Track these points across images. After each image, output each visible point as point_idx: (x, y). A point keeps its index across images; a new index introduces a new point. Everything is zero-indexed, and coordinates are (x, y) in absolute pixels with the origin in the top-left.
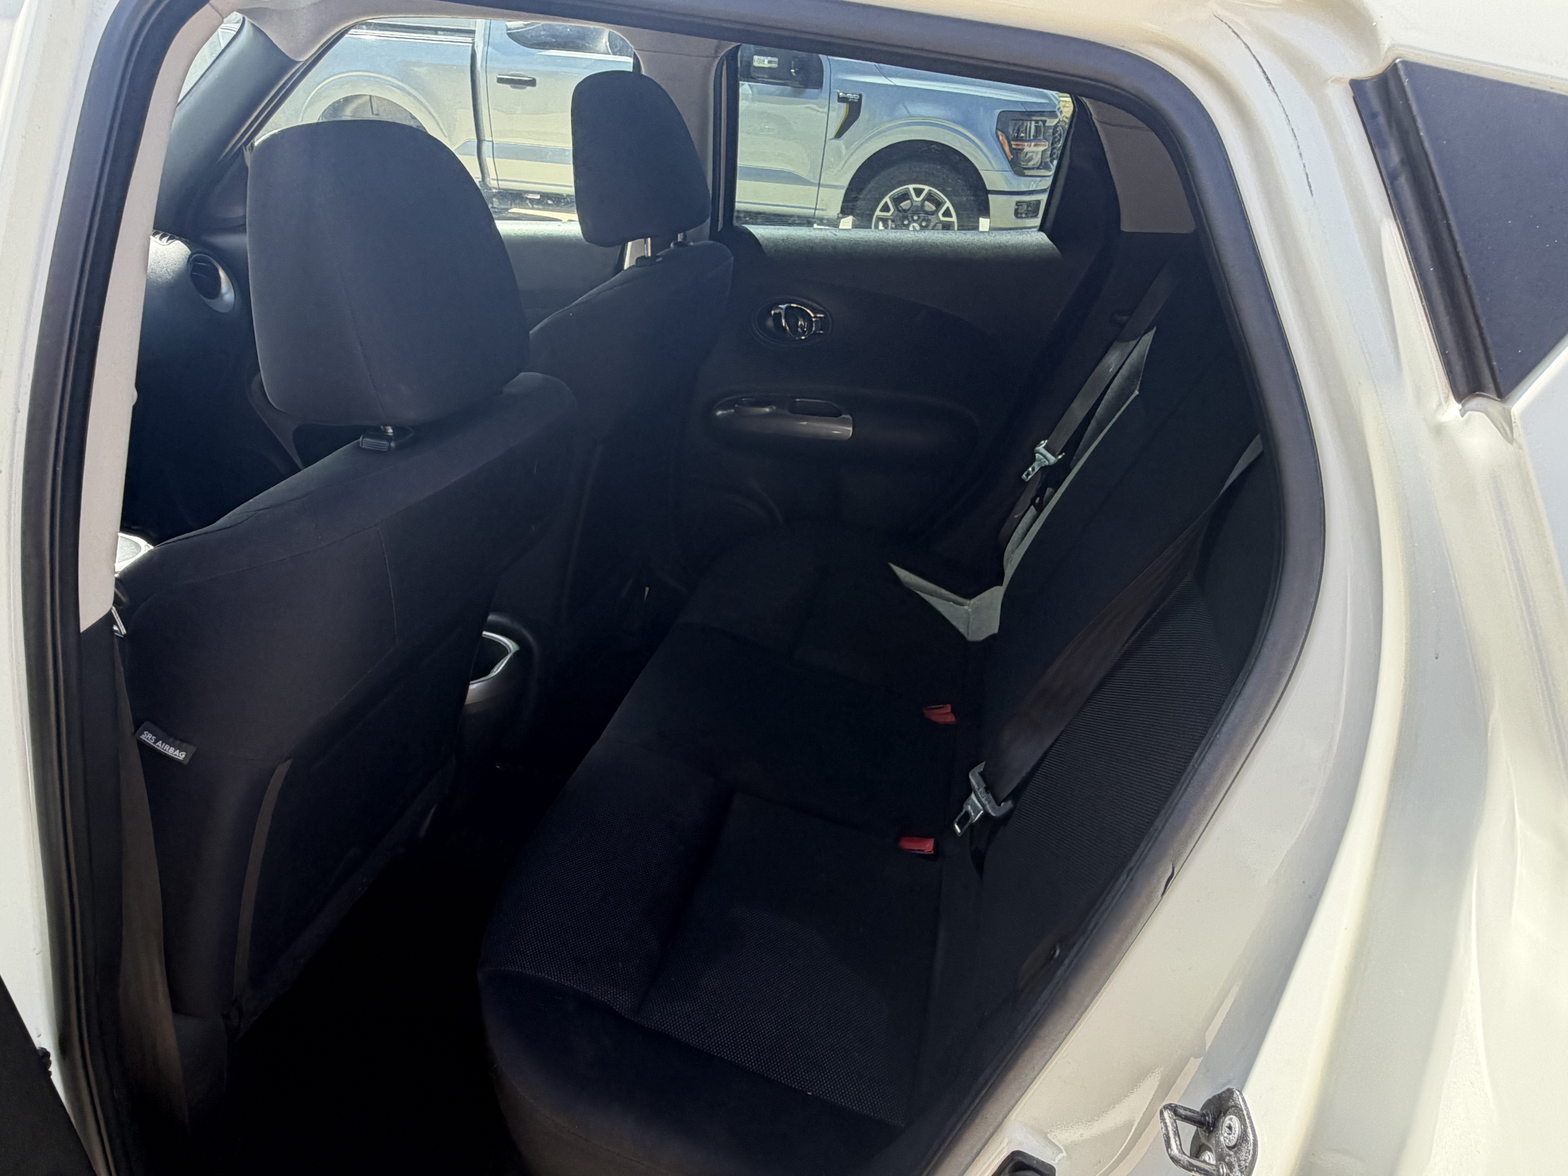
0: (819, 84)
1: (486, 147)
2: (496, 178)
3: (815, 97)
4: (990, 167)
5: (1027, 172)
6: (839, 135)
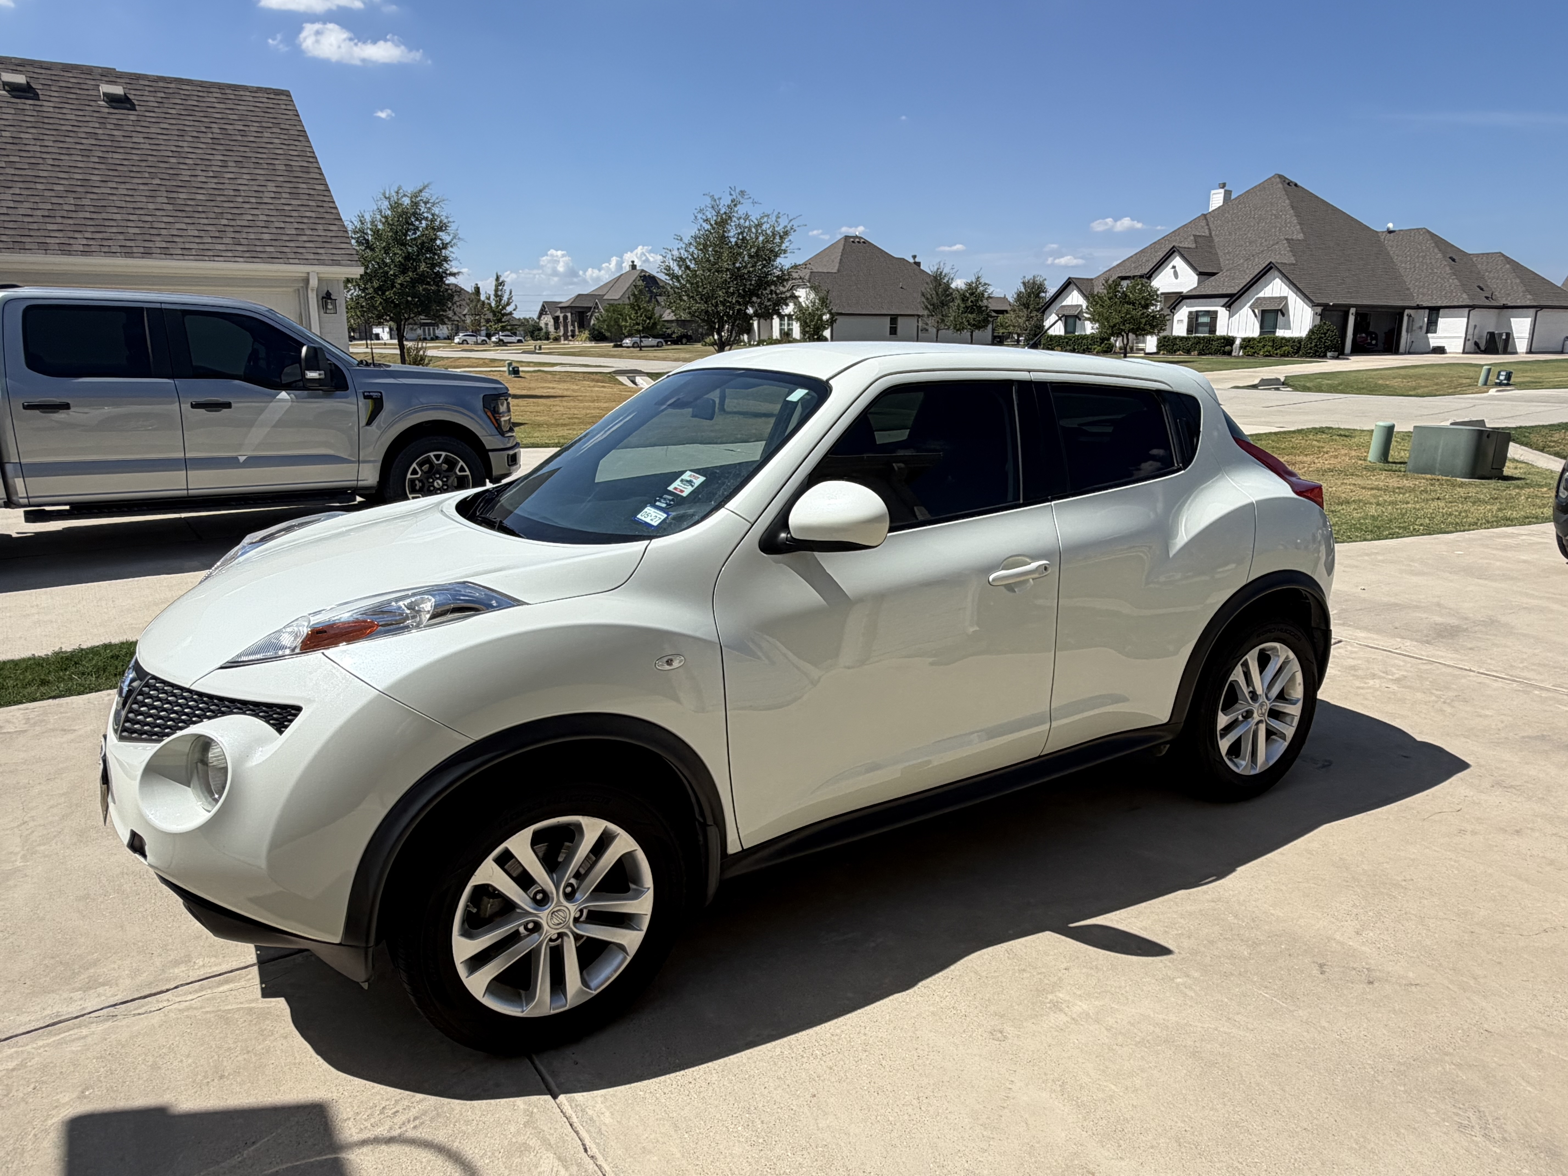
0: (347, 388)
2: (25, 495)
3: (347, 397)
4: (485, 434)
5: (506, 435)
6: (369, 423)
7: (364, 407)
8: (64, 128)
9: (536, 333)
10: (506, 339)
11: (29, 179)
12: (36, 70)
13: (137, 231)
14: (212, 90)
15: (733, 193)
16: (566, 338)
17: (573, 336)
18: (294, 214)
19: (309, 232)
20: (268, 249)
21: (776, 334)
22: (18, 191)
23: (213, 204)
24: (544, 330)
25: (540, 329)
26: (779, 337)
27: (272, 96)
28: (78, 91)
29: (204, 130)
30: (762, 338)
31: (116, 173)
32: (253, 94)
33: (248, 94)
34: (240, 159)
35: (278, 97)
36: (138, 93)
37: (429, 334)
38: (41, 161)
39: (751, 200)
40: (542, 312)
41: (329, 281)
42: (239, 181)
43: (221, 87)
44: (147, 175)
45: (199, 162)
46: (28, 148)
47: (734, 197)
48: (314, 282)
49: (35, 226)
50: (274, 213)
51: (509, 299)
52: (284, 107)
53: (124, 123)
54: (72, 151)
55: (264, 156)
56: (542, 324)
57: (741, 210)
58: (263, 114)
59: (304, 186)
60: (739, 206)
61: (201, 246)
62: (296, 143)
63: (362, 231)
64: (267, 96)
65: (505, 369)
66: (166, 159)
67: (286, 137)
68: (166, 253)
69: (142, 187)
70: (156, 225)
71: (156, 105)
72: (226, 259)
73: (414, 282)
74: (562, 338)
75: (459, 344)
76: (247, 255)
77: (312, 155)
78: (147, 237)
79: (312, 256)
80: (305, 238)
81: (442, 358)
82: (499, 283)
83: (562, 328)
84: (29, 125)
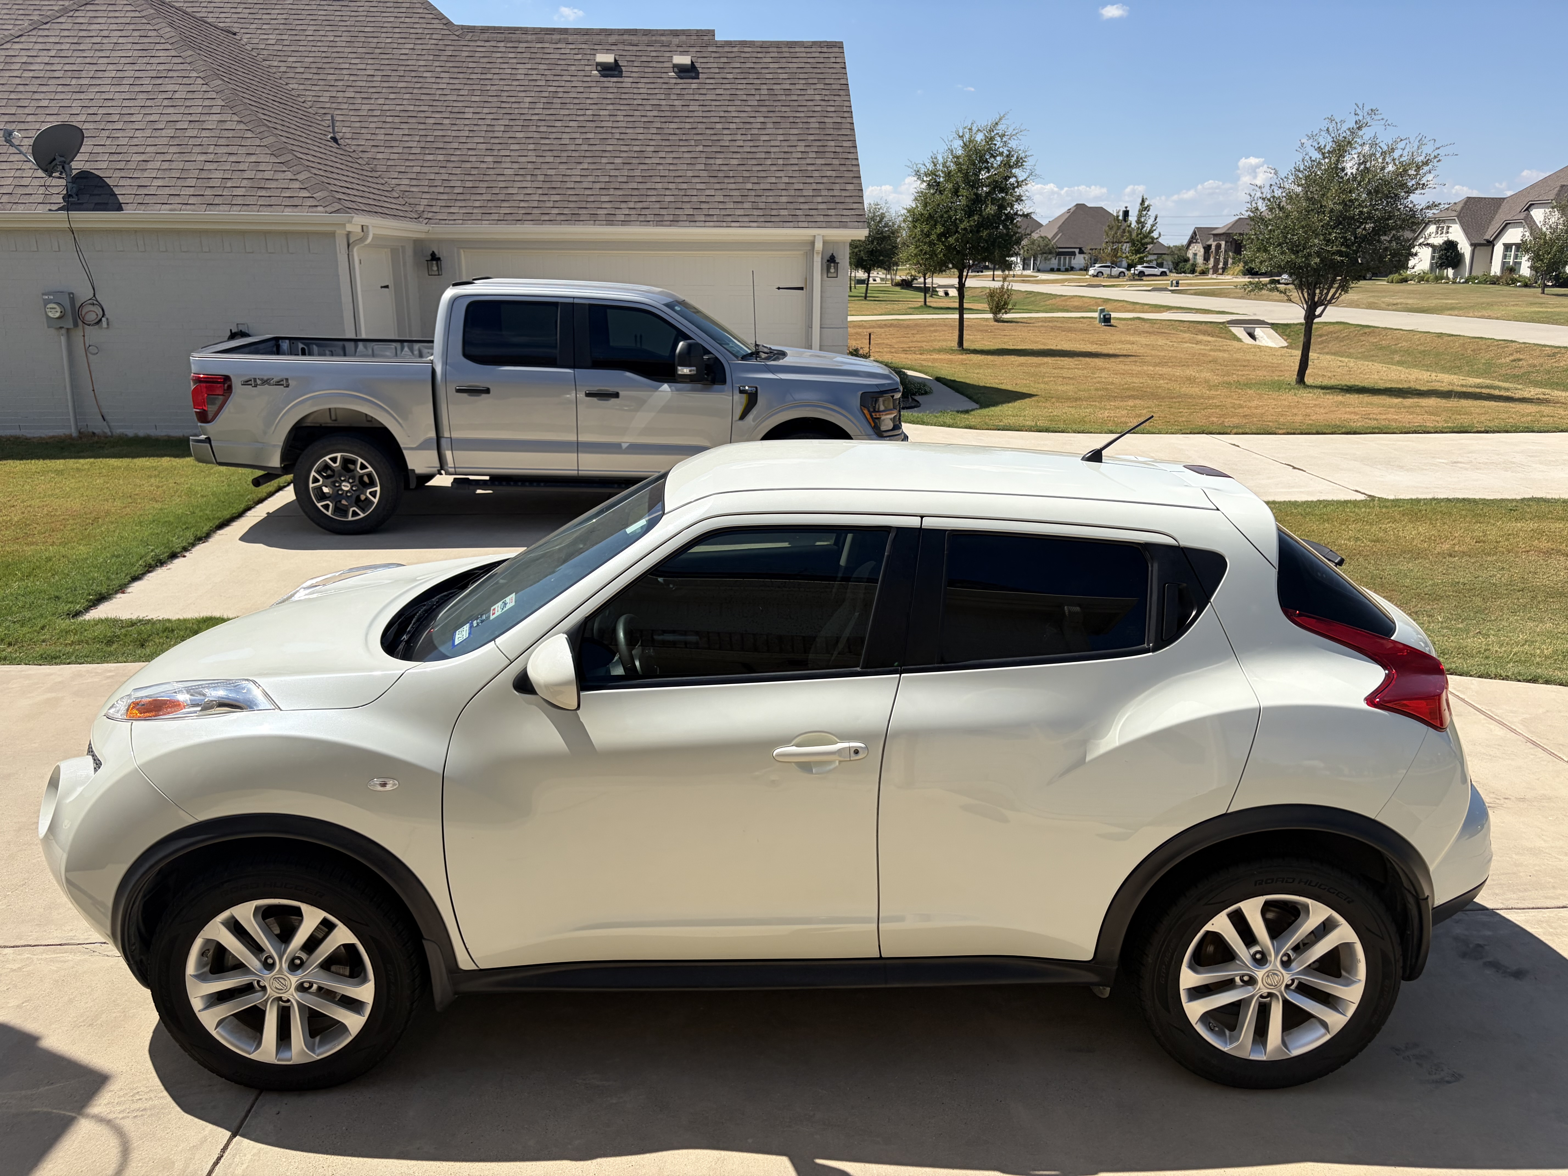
0: (723, 381)
1: (444, 442)
2: (453, 466)
3: (722, 391)
4: (860, 434)
5: (885, 434)
6: (742, 417)
7: (740, 401)
8: (635, 102)
9: (1181, 265)
10: (1148, 271)
11: (597, 154)
12: (627, 48)
13: (672, 199)
14: (770, 50)
15: (1358, 111)
16: (1215, 271)
17: (1224, 269)
18: (816, 174)
19: (824, 193)
20: (783, 212)
21: (1496, 269)
22: (586, 166)
23: (743, 168)
24: (1191, 262)
25: (1187, 260)
26: (1498, 274)
27: (825, 50)
28: (655, 65)
29: (753, 92)
30: (1474, 274)
31: (667, 143)
32: (808, 50)
33: (803, 50)
34: (779, 120)
35: (830, 50)
36: (705, 60)
37: (1064, 264)
38: (610, 136)
39: (1383, 122)
40: (1193, 240)
41: (835, 243)
42: (773, 143)
43: (778, 45)
44: (693, 143)
45: (741, 126)
46: (603, 124)
47: (1361, 118)
48: (819, 246)
49: (592, 199)
50: (796, 174)
51: (1153, 226)
52: (833, 60)
53: (686, 92)
54: (637, 125)
55: (802, 115)
56: (1190, 255)
57: (1366, 134)
58: (811, 70)
59: (833, 143)
60: (1364, 130)
61: (723, 212)
62: (836, 98)
63: (933, 173)
64: (819, 50)
65: (1096, 315)
66: (713, 126)
67: (827, 92)
68: (692, 220)
69: (686, 155)
70: (689, 192)
71: (717, 70)
72: (742, 224)
73: (980, 226)
74: (1211, 271)
75: (1094, 276)
76: (762, 219)
77: (848, 109)
78: (679, 205)
79: (822, 218)
80: (820, 199)
81: (1055, 296)
82: (1144, 208)
83: (1212, 260)
84: (609, 102)
